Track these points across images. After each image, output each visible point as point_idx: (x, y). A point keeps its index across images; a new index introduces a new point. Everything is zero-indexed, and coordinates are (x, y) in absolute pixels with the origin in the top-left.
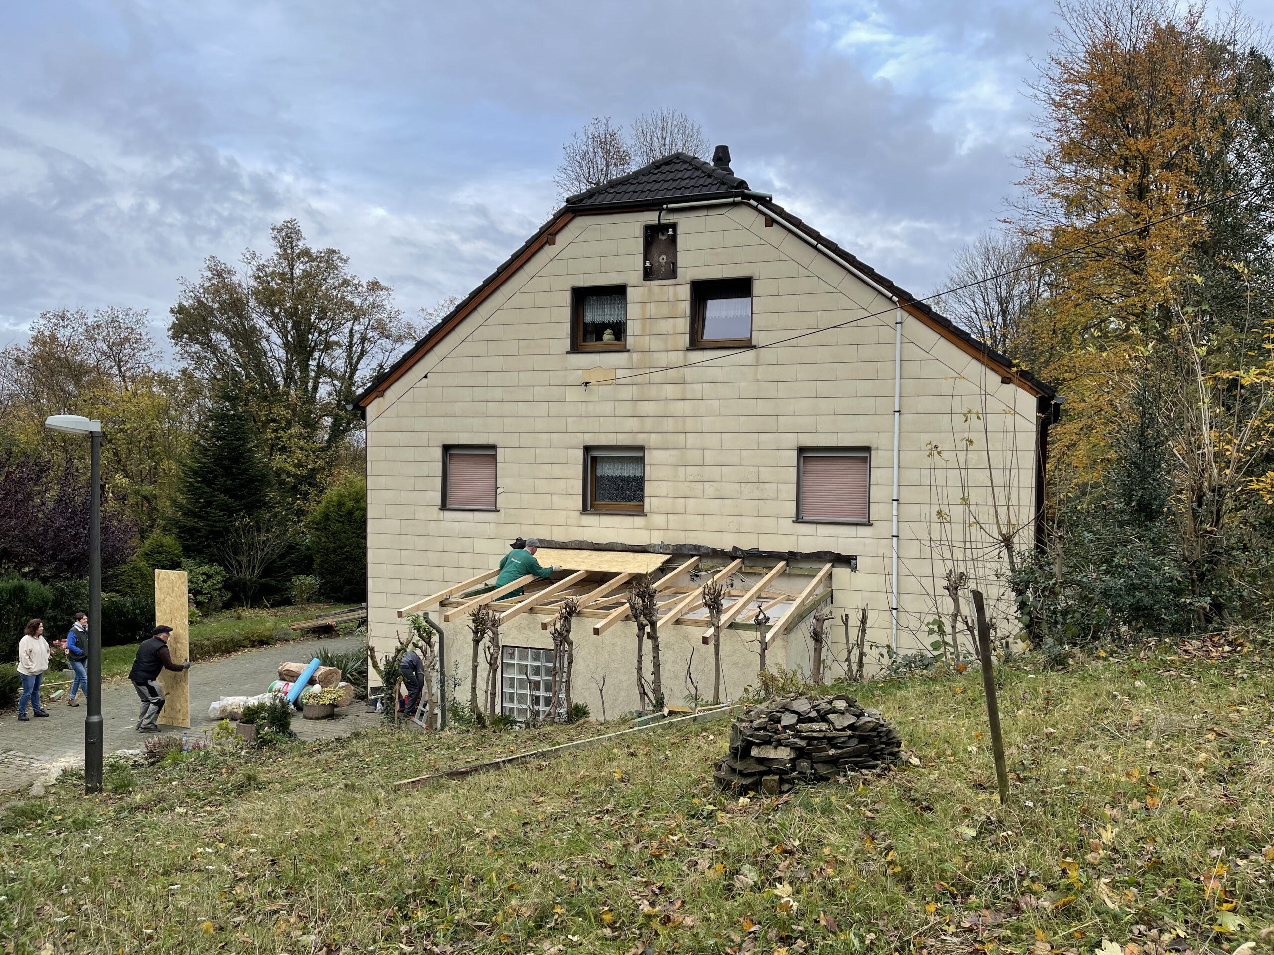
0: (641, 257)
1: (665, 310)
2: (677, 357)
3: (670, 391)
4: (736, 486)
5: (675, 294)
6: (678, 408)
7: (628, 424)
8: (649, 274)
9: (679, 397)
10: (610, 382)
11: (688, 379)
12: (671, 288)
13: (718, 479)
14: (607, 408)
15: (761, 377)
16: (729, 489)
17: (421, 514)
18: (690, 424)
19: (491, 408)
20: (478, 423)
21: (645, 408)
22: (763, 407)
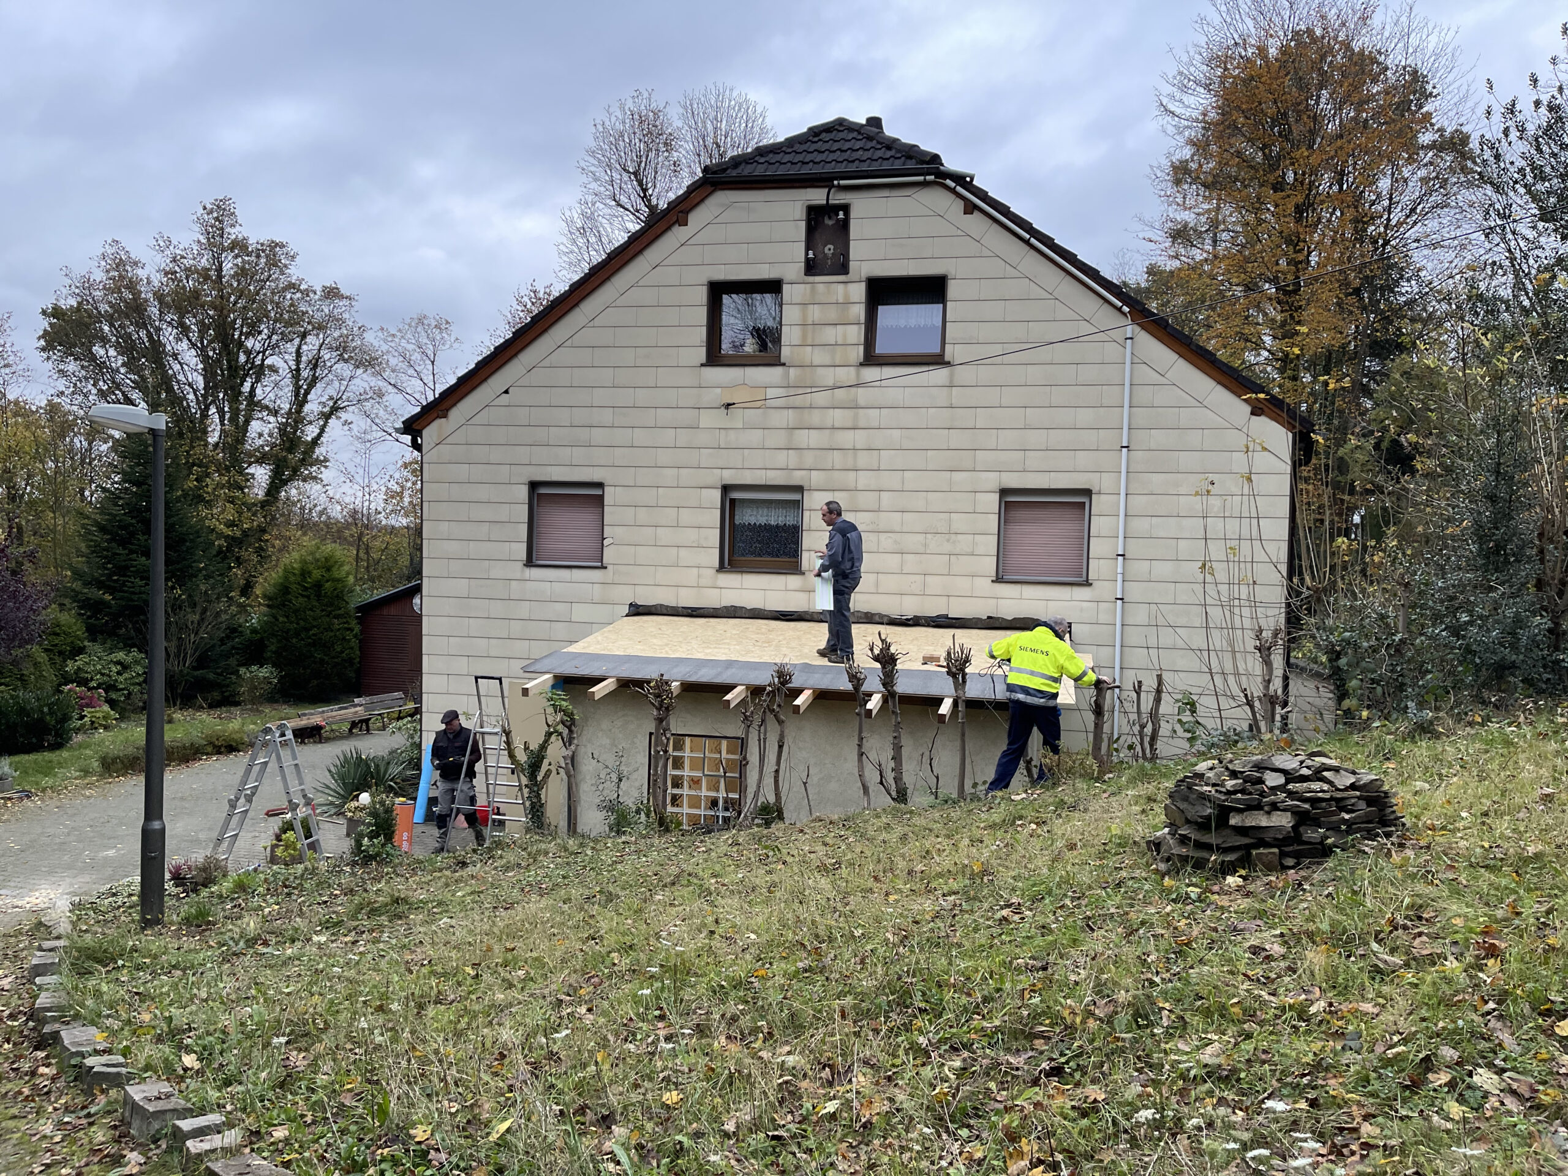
0: (802, 246)
1: (832, 314)
2: (847, 375)
3: (838, 417)
4: (921, 537)
5: (846, 295)
6: (847, 438)
7: (782, 458)
8: (812, 268)
9: (850, 425)
10: (759, 404)
11: (862, 402)
12: (841, 287)
13: (898, 529)
14: (754, 437)
15: (955, 403)
16: (913, 541)
17: (498, 570)
18: (863, 459)
19: (598, 435)
20: (578, 455)
21: (803, 438)
22: (957, 439)
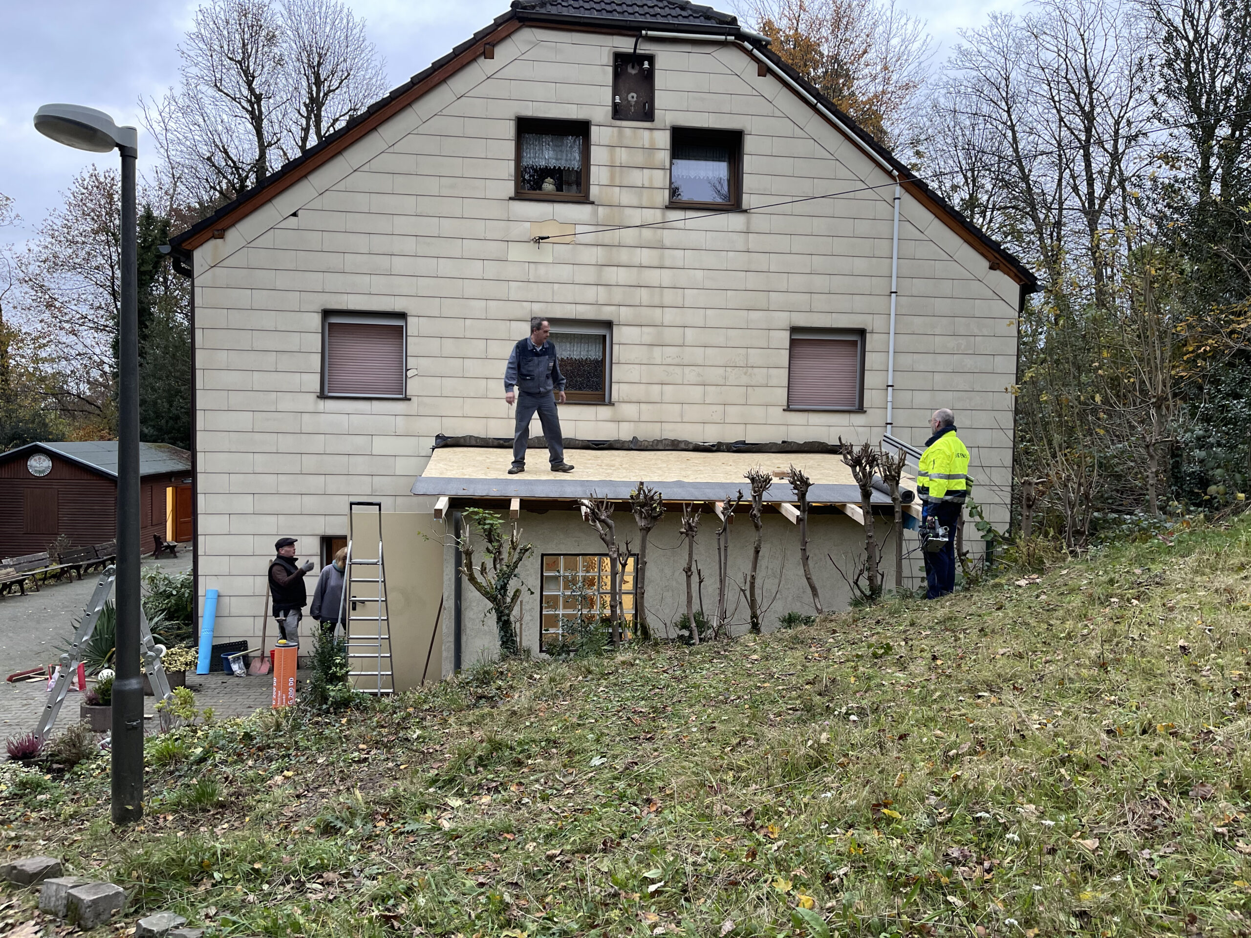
0: (609, 91)
1: (639, 158)
2: (654, 216)
3: (646, 256)
4: (721, 371)
5: (652, 140)
6: (653, 277)
7: (590, 294)
8: (618, 113)
9: (656, 264)
10: (568, 239)
11: (667, 243)
12: (646, 133)
13: (700, 362)
14: (565, 272)
15: (752, 247)
16: (714, 375)
17: (287, 403)
18: (669, 297)
20: (379, 283)
21: (613, 275)
22: (753, 282)
